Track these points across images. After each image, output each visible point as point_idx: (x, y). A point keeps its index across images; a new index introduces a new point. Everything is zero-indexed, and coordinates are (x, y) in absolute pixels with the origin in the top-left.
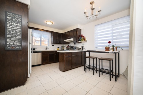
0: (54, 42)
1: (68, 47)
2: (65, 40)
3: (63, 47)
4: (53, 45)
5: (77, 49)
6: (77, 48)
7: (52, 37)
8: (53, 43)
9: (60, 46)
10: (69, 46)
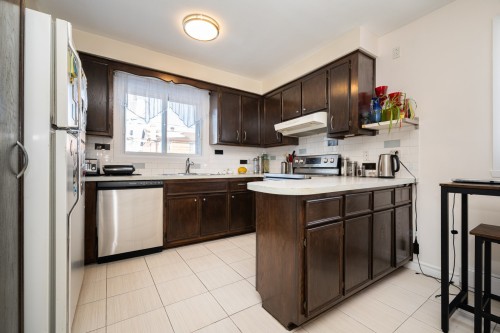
0: (224, 138)
1: (291, 158)
2: (278, 127)
3: (264, 158)
4: (219, 152)
5: (344, 170)
6: (349, 164)
7: (216, 112)
8: (222, 142)
9: (251, 154)
10: (298, 154)
